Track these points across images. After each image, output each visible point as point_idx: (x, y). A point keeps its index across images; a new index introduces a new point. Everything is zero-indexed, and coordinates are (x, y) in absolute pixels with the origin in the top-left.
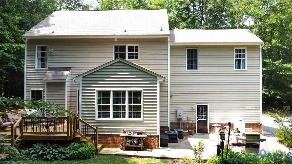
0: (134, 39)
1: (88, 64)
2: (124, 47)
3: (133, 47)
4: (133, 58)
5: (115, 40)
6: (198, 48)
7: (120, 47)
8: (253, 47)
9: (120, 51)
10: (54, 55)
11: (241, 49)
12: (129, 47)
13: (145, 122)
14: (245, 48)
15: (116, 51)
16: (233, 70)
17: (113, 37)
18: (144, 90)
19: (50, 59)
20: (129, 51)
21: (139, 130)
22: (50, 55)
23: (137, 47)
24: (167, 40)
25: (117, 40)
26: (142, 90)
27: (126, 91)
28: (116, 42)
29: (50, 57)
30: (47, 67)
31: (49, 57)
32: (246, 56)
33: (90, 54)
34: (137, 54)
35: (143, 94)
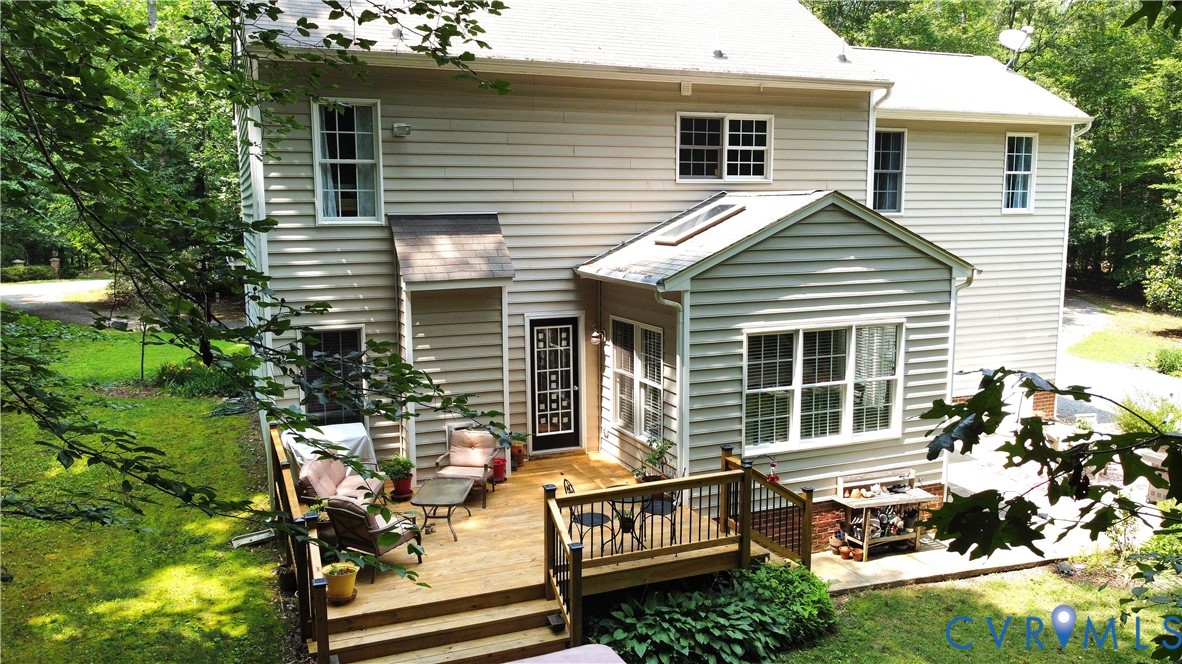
0: (757, 91)
1: (571, 199)
2: (716, 124)
3: (748, 125)
4: (745, 171)
5: (684, 93)
6: (906, 130)
7: (701, 122)
8: (1055, 133)
9: (700, 140)
10: (410, 151)
11: (1022, 138)
12: (734, 125)
13: (908, 441)
14: (1035, 136)
15: (685, 139)
16: (998, 213)
17: (676, 80)
18: (910, 319)
19: (392, 173)
20: (734, 140)
21: (890, 473)
22: (389, 151)
23: (762, 126)
24: (866, 104)
25: (689, 93)
26: (904, 320)
27: (851, 327)
28: (686, 99)
29: (392, 160)
30: (373, 213)
31: (389, 163)
32: (1034, 164)
33: (580, 151)
34: (760, 156)
35: (907, 335)
